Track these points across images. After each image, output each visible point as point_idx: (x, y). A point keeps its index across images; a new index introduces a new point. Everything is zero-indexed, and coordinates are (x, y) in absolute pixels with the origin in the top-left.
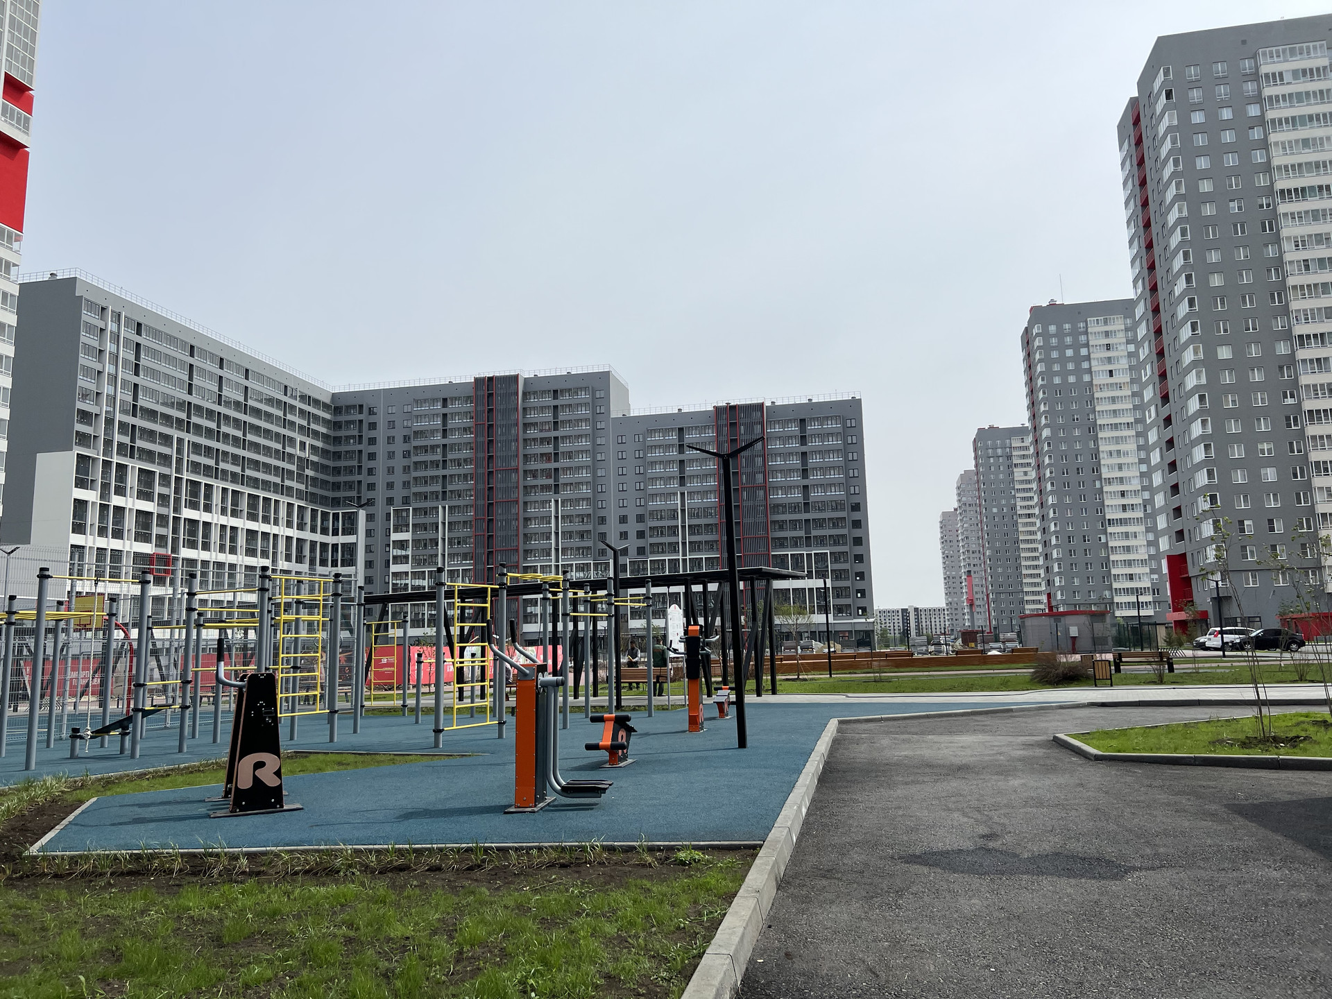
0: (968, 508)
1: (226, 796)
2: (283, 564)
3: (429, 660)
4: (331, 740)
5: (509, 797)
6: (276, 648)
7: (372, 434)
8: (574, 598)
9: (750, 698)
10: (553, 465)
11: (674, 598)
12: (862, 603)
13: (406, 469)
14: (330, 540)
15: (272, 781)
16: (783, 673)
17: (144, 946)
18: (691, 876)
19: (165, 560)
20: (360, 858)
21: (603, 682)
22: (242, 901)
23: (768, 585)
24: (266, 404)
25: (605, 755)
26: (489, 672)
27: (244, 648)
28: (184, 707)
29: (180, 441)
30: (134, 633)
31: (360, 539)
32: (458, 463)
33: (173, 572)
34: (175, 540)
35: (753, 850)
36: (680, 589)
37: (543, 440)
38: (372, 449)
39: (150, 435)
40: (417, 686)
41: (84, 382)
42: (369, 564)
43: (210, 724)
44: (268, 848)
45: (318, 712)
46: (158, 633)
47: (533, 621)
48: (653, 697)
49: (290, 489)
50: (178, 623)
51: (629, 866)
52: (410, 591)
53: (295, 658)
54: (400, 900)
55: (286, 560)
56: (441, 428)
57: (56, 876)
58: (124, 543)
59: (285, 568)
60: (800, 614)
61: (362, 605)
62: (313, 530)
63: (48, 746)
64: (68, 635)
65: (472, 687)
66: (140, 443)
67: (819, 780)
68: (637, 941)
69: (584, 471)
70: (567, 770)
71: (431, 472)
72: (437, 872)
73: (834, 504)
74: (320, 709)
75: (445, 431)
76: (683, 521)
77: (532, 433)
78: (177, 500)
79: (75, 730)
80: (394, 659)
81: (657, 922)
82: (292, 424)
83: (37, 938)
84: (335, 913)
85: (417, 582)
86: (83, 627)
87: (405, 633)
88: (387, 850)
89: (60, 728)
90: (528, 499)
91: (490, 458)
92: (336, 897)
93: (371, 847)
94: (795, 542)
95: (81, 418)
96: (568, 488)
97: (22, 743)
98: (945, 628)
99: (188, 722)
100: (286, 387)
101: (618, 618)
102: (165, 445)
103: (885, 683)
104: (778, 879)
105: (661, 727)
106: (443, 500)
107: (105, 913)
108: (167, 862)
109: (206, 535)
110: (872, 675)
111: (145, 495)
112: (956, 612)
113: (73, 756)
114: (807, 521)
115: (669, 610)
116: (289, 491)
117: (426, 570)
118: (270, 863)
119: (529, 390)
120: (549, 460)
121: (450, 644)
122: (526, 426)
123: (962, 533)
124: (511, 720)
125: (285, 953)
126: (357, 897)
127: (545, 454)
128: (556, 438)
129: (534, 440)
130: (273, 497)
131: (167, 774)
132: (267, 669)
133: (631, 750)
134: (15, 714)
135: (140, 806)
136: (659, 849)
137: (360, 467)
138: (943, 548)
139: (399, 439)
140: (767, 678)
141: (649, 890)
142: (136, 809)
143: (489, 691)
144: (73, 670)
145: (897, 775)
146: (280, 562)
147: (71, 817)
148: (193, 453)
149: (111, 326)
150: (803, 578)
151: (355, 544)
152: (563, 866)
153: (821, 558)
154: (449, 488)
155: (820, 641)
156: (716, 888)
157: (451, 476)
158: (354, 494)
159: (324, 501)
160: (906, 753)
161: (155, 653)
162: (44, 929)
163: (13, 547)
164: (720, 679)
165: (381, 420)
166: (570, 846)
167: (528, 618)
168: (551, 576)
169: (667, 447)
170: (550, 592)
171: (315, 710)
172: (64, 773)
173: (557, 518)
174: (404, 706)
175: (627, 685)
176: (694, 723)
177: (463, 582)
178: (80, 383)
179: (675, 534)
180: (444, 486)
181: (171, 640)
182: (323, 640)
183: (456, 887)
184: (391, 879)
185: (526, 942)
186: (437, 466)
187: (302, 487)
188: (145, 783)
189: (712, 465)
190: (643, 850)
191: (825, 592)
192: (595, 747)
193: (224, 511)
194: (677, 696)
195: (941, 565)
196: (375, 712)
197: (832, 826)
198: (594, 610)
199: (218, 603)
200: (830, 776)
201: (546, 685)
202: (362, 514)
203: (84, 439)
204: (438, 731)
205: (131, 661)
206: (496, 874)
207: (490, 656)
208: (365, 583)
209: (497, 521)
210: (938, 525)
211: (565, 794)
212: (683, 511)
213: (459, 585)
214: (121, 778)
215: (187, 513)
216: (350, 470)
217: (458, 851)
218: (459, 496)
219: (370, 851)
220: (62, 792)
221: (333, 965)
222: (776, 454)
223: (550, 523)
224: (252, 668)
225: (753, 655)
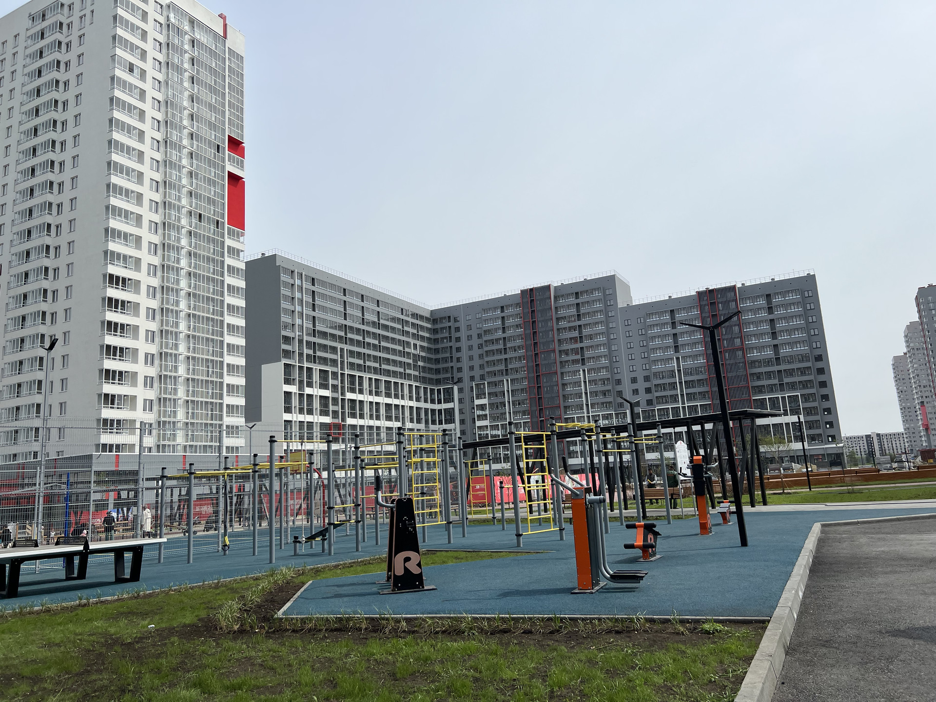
0: (916, 352)
1: (388, 580)
2: (409, 425)
3: (508, 486)
4: (449, 542)
5: (574, 582)
6: (410, 481)
7: (458, 335)
8: (604, 440)
9: (747, 509)
10: (579, 345)
11: (679, 436)
12: (831, 432)
13: (481, 356)
14: (436, 407)
15: (415, 570)
16: (771, 489)
17: (350, 677)
18: (715, 642)
19: (338, 427)
20: (477, 623)
21: (630, 499)
22: (406, 650)
23: (753, 422)
24: (391, 321)
25: (638, 552)
26: (549, 493)
27: (390, 481)
28: (357, 522)
29: (342, 350)
30: (325, 474)
31: (455, 405)
32: (514, 349)
33: (344, 434)
34: (343, 413)
35: (762, 625)
36: (684, 429)
37: (570, 328)
38: (458, 345)
39: (324, 348)
40: (501, 504)
41: (285, 319)
42: (462, 422)
43: (373, 532)
44: (418, 615)
45: (439, 523)
46: (339, 474)
47: (575, 456)
48: (670, 510)
49: (409, 375)
50: (349, 467)
51: (667, 633)
52: (490, 439)
53: (422, 487)
54: (506, 653)
55: (410, 422)
56: (501, 326)
57: (294, 631)
58: (314, 417)
59: (410, 427)
60: (780, 443)
61: (461, 449)
62: (426, 401)
63: (281, 548)
64: (287, 477)
65: (539, 504)
66: (319, 354)
67: (810, 571)
68: (680, 690)
69: (602, 348)
70: (612, 563)
71: (497, 357)
72: (529, 635)
73: (800, 357)
74: (440, 521)
75: (504, 328)
76: (680, 378)
77: (563, 324)
78: (343, 388)
79: (296, 538)
80: (484, 485)
81: (694, 677)
82: (408, 332)
83: (287, 671)
84: (465, 660)
85: (495, 432)
86: (295, 472)
87: (490, 467)
88: (494, 618)
89: (286, 536)
90: (564, 370)
91: (535, 344)
92: (464, 649)
93: (483, 616)
94: (771, 389)
95: (285, 341)
96: (592, 360)
97: (266, 546)
98: (905, 449)
99: (360, 531)
100: (402, 309)
101: (638, 452)
102: (333, 354)
103: (858, 494)
104: (786, 647)
105: (679, 532)
106: (506, 375)
107: (324, 655)
108: (358, 623)
109: (361, 409)
110: (846, 488)
111: (324, 386)
112: (914, 435)
113: (295, 554)
114: (779, 372)
115: (676, 445)
116: (408, 377)
117: (499, 424)
118: (420, 625)
119: (559, 294)
120: (576, 342)
121: (521, 474)
122: (558, 319)
123: (913, 372)
124: (569, 528)
125: (436, 686)
126: (478, 650)
127: (573, 338)
128: (580, 326)
129: (565, 328)
130: (400, 381)
131: (351, 566)
132: (406, 495)
133: (659, 548)
134: (260, 528)
135: (338, 586)
136: (687, 621)
137: (451, 357)
138: (897, 385)
139: (475, 337)
140: (758, 493)
141: (684, 651)
142: (336, 588)
143: (550, 507)
144: (291, 499)
145: (877, 567)
146: (407, 423)
147: (299, 593)
148: (350, 357)
149: (298, 282)
150: (780, 415)
151: (453, 409)
152: (618, 632)
153: (793, 399)
154: (510, 366)
155: (798, 463)
156: (736, 652)
157: (510, 358)
158: (449, 375)
159: (431, 381)
160: (882, 549)
161: (337, 486)
162: (290, 665)
163: (253, 424)
164: (721, 495)
165: (462, 325)
166: (621, 618)
167: (572, 454)
168: (585, 424)
169: (663, 325)
170: (587, 435)
171: (438, 522)
172: (292, 565)
173: (585, 382)
174: (494, 518)
175: (649, 501)
176: (704, 528)
177: (524, 431)
178: (283, 319)
179: (675, 388)
180: (506, 366)
181: (346, 478)
182: (439, 474)
183: (543, 645)
184: (499, 638)
185: (598, 686)
186: (501, 353)
187: (417, 373)
188: (339, 571)
189: (699, 336)
190: (676, 622)
191: (800, 425)
192: (631, 546)
193: (371, 393)
194: (688, 508)
195: (897, 399)
196: (475, 522)
197: (825, 606)
198: (619, 447)
199: (371, 452)
200: (818, 567)
201: (592, 502)
202: (456, 388)
203: (287, 354)
204: (519, 535)
205: (324, 493)
206: (570, 637)
207: (548, 481)
208: (461, 435)
209: (544, 387)
210: (891, 367)
211: (614, 581)
212: (679, 371)
213: (522, 433)
214: (324, 568)
215: (350, 396)
216: (445, 360)
217: (543, 620)
218: (517, 372)
219: (483, 618)
220: (292, 577)
221: (468, 696)
222: (749, 323)
223: (580, 386)
224: (396, 495)
225: (746, 476)
